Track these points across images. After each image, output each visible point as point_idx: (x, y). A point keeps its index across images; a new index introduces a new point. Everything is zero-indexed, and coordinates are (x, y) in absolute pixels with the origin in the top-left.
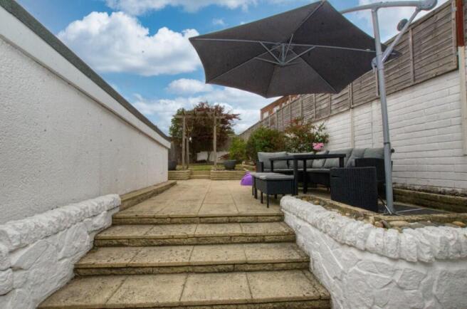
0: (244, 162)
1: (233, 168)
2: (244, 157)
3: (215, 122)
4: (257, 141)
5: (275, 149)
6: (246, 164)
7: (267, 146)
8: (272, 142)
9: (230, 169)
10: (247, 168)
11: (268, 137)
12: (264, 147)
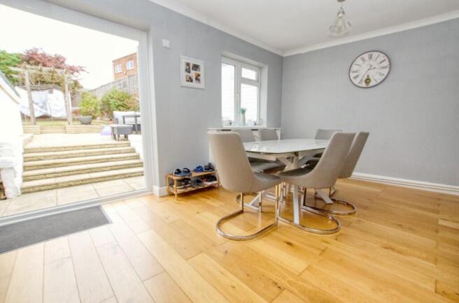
0: (98, 118)
1: (90, 123)
2: (98, 113)
3: (66, 79)
4: (112, 101)
5: (128, 109)
6: (101, 119)
7: (121, 106)
8: (125, 102)
9: (87, 124)
10: (104, 123)
11: (121, 99)
12: (118, 106)
